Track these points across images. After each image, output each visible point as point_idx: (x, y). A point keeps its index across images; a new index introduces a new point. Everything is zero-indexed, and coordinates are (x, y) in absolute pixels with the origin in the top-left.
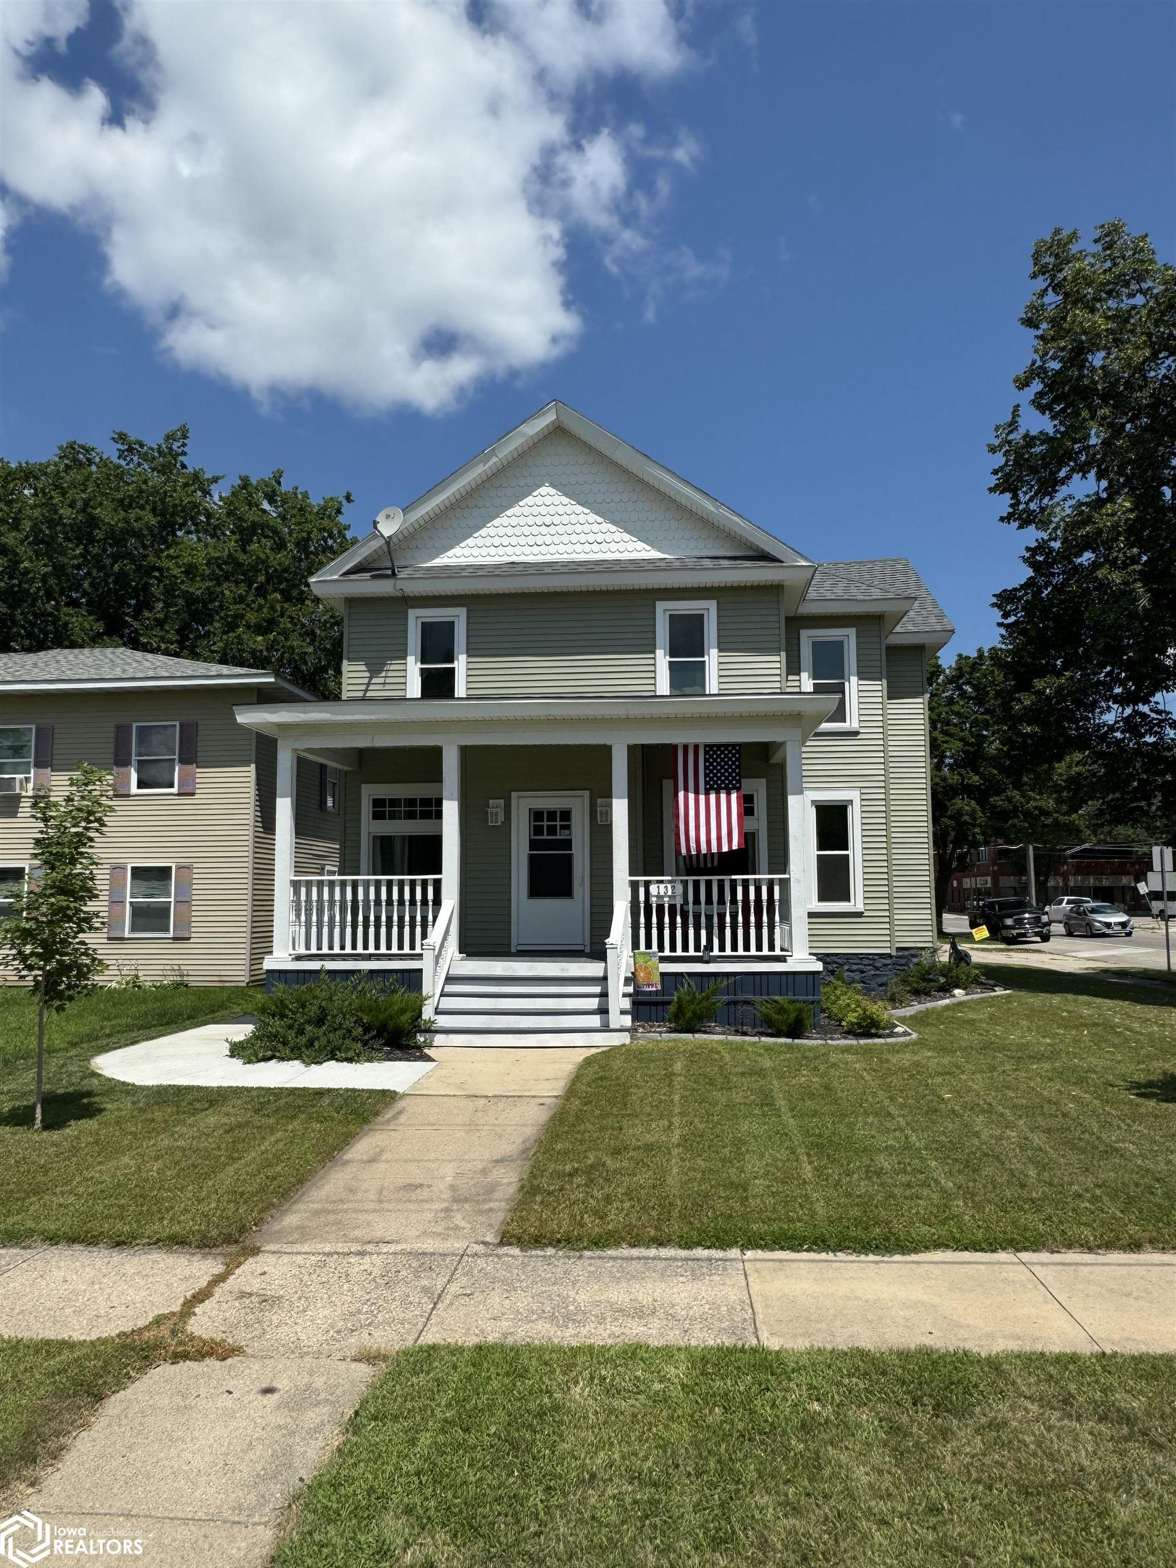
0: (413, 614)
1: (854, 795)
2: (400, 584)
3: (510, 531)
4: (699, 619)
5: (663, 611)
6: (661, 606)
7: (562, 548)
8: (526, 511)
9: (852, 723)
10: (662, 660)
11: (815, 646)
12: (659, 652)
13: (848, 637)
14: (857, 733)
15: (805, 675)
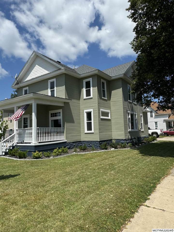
0: (23, 89)
1: (92, 110)
2: (19, 86)
5: (49, 82)
7: (38, 75)
8: (34, 70)
9: (91, 96)
11: (86, 82)
12: (49, 89)
13: (90, 80)
14: (92, 98)
15: (84, 88)
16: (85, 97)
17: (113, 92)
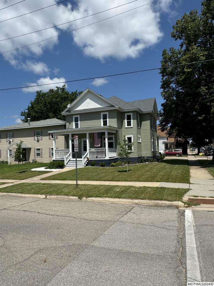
0: (74, 116)
1: (132, 136)
2: (71, 113)
3: (84, 105)
4: (106, 115)
5: (102, 114)
6: (102, 113)
7: (90, 107)
8: (86, 102)
9: (132, 126)
10: (102, 120)
11: (127, 116)
12: (102, 119)
13: (131, 114)
14: (132, 127)
15: (126, 120)
16: (126, 126)
17: (143, 123)
